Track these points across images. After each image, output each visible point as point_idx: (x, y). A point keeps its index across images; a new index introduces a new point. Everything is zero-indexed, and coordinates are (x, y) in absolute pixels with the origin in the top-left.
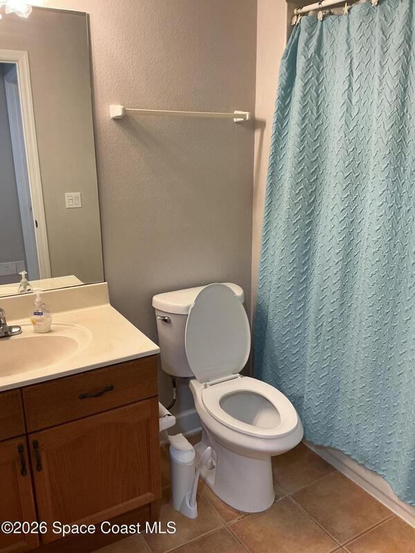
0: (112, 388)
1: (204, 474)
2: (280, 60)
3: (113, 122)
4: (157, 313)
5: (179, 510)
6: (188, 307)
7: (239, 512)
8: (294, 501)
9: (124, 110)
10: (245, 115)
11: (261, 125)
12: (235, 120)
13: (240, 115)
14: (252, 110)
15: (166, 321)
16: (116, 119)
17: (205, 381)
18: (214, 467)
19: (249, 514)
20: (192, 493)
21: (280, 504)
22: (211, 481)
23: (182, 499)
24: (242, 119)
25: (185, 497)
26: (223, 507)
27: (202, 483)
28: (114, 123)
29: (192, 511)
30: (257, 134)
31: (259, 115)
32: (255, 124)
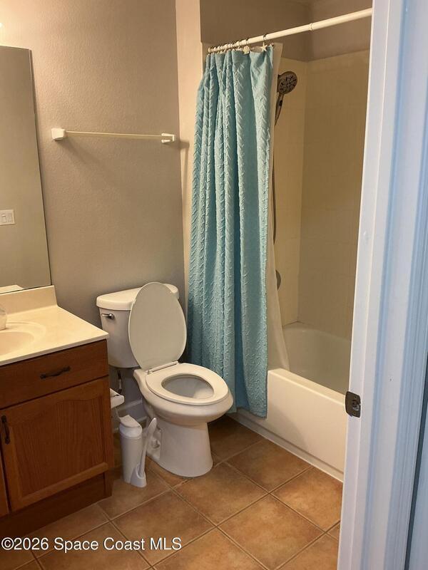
0: (68, 369)
1: (149, 452)
2: (197, 92)
3: (55, 143)
4: (101, 311)
5: (129, 482)
6: (130, 304)
7: (182, 478)
8: (229, 465)
9: (65, 133)
10: (171, 137)
11: (185, 145)
12: (163, 141)
13: (166, 137)
14: (177, 132)
15: (110, 317)
16: (58, 141)
17: (148, 369)
18: (158, 446)
19: (191, 478)
20: (140, 466)
21: (218, 469)
22: (156, 457)
23: (131, 473)
24: (169, 141)
25: (134, 470)
26: (168, 476)
27: (149, 459)
28: (56, 145)
29: (142, 481)
30: (183, 153)
31: (183, 137)
32: (180, 145)
